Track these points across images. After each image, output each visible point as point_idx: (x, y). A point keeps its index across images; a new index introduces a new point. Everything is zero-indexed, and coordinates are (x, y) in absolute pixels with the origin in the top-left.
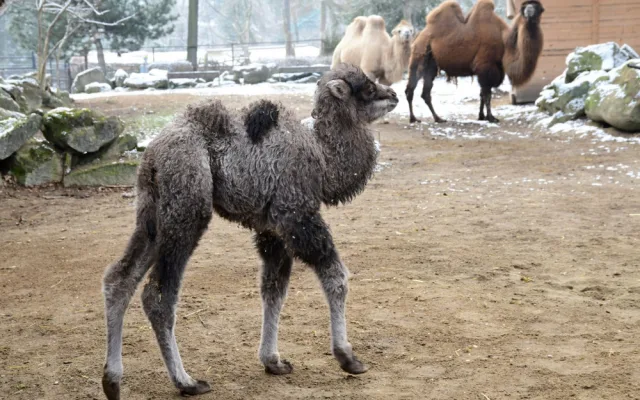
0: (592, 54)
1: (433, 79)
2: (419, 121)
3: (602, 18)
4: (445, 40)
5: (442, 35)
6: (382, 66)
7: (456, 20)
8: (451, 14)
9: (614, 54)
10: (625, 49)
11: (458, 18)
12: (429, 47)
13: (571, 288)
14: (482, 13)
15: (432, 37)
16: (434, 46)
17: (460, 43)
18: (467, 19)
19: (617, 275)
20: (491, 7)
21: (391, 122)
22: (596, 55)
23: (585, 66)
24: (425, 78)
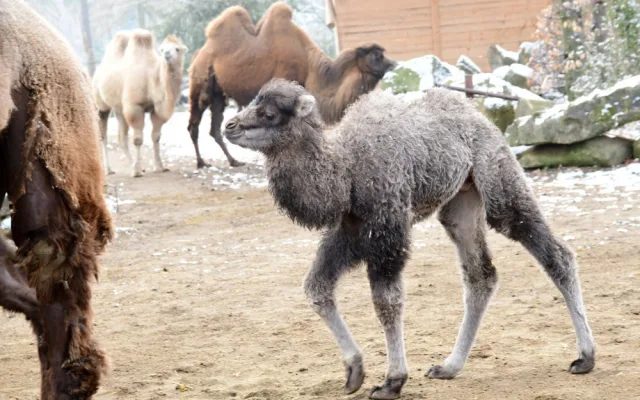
0: (409, 71)
1: (223, 110)
2: (209, 166)
3: (443, 23)
4: (231, 58)
5: (227, 51)
6: (149, 96)
7: (244, 31)
8: (237, 23)
9: (434, 70)
10: (463, 62)
11: (246, 29)
12: (211, 69)
13: (234, 395)
14: (277, 21)
15: (214, 55)
16: (217, 67)
17: (250, 62)
18: (259, 30)
19: (302, 370)
20: (286, 14)
21: (172, 170)
22: (413, 73)
23: (401, 87)
24: (212, 109)
